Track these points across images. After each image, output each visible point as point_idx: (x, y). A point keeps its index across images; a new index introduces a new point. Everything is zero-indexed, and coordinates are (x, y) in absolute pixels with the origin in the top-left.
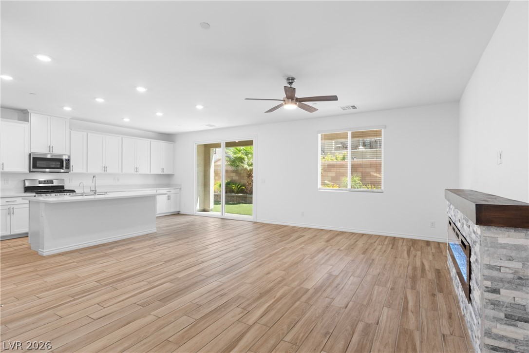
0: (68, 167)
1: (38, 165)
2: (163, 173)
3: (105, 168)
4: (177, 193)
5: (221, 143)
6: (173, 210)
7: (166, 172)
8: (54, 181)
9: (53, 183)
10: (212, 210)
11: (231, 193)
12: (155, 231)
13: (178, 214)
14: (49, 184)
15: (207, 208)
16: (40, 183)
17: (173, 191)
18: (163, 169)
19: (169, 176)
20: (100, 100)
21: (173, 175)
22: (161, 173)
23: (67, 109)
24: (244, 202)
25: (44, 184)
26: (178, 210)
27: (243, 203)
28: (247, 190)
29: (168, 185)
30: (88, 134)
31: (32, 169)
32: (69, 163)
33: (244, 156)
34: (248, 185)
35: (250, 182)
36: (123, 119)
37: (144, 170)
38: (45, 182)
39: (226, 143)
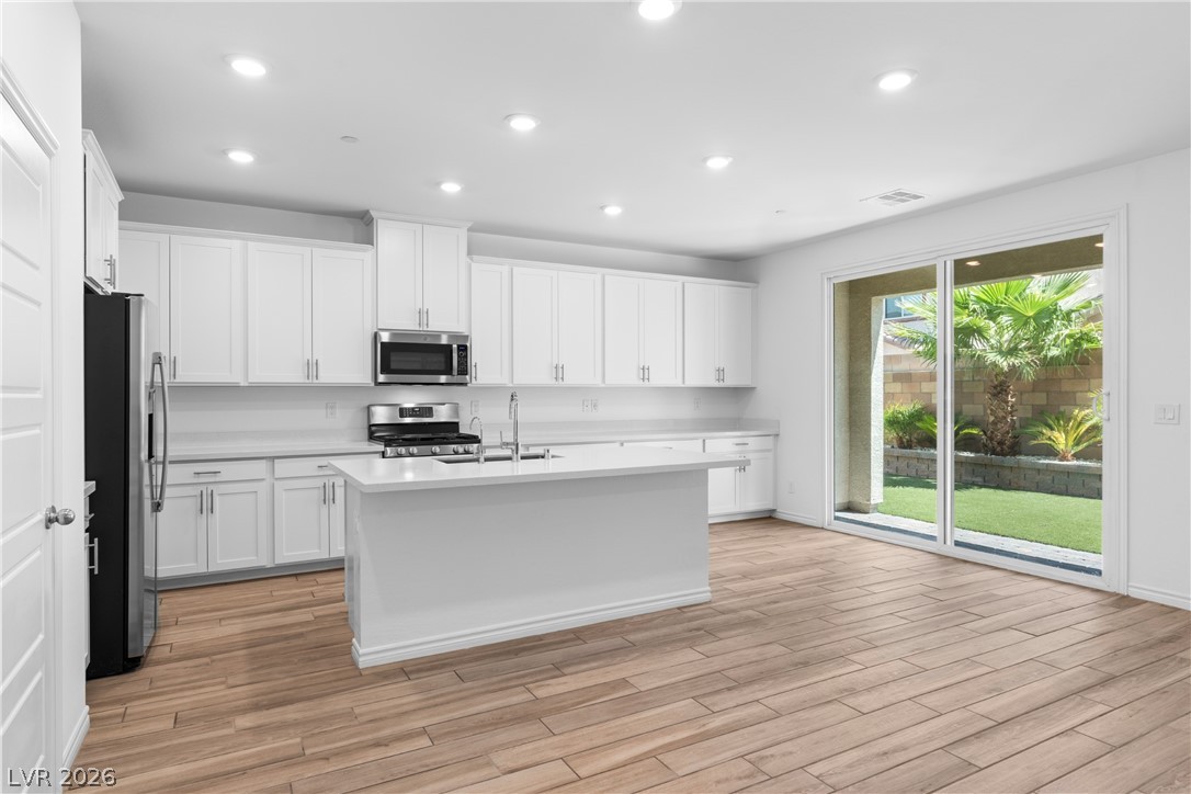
0: (463, 371)
1: (393, 366)
2: (721, 384)
3: (558, 370)
4: (768, 450)
5: (934, 267)
6: (753, 505)
7: (729, 382)
8: (435, 407)
9: (431, 415)
10: (876, 508)
11: (923, 447)
12: (706, 597)
13: (768, 519)
14: (422, 416)
15: (858, 499)
16: (402, 416)
17: (754, 442)
18: (721, 371)
19: (739, 393)
20: (523, 125)
21: (754, 388)
22: (717, 384)
23: (451, 188)
24: (979, 480)
25: (410, 416)
26: (771, 507)
27: (981, 487)
28: (991, 439)
29: (735, 424)
30: (515, 269)
31: (381, 378)
32: (466, 356)
33: (982, 322)
34: (994, 423)
35: (1001, 414)
36: (602, 208)
37: (665, 376)
38: (412, 412)
39: (960, 264)
